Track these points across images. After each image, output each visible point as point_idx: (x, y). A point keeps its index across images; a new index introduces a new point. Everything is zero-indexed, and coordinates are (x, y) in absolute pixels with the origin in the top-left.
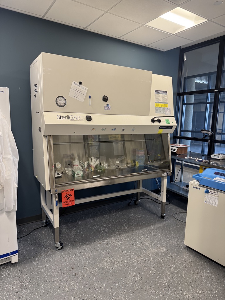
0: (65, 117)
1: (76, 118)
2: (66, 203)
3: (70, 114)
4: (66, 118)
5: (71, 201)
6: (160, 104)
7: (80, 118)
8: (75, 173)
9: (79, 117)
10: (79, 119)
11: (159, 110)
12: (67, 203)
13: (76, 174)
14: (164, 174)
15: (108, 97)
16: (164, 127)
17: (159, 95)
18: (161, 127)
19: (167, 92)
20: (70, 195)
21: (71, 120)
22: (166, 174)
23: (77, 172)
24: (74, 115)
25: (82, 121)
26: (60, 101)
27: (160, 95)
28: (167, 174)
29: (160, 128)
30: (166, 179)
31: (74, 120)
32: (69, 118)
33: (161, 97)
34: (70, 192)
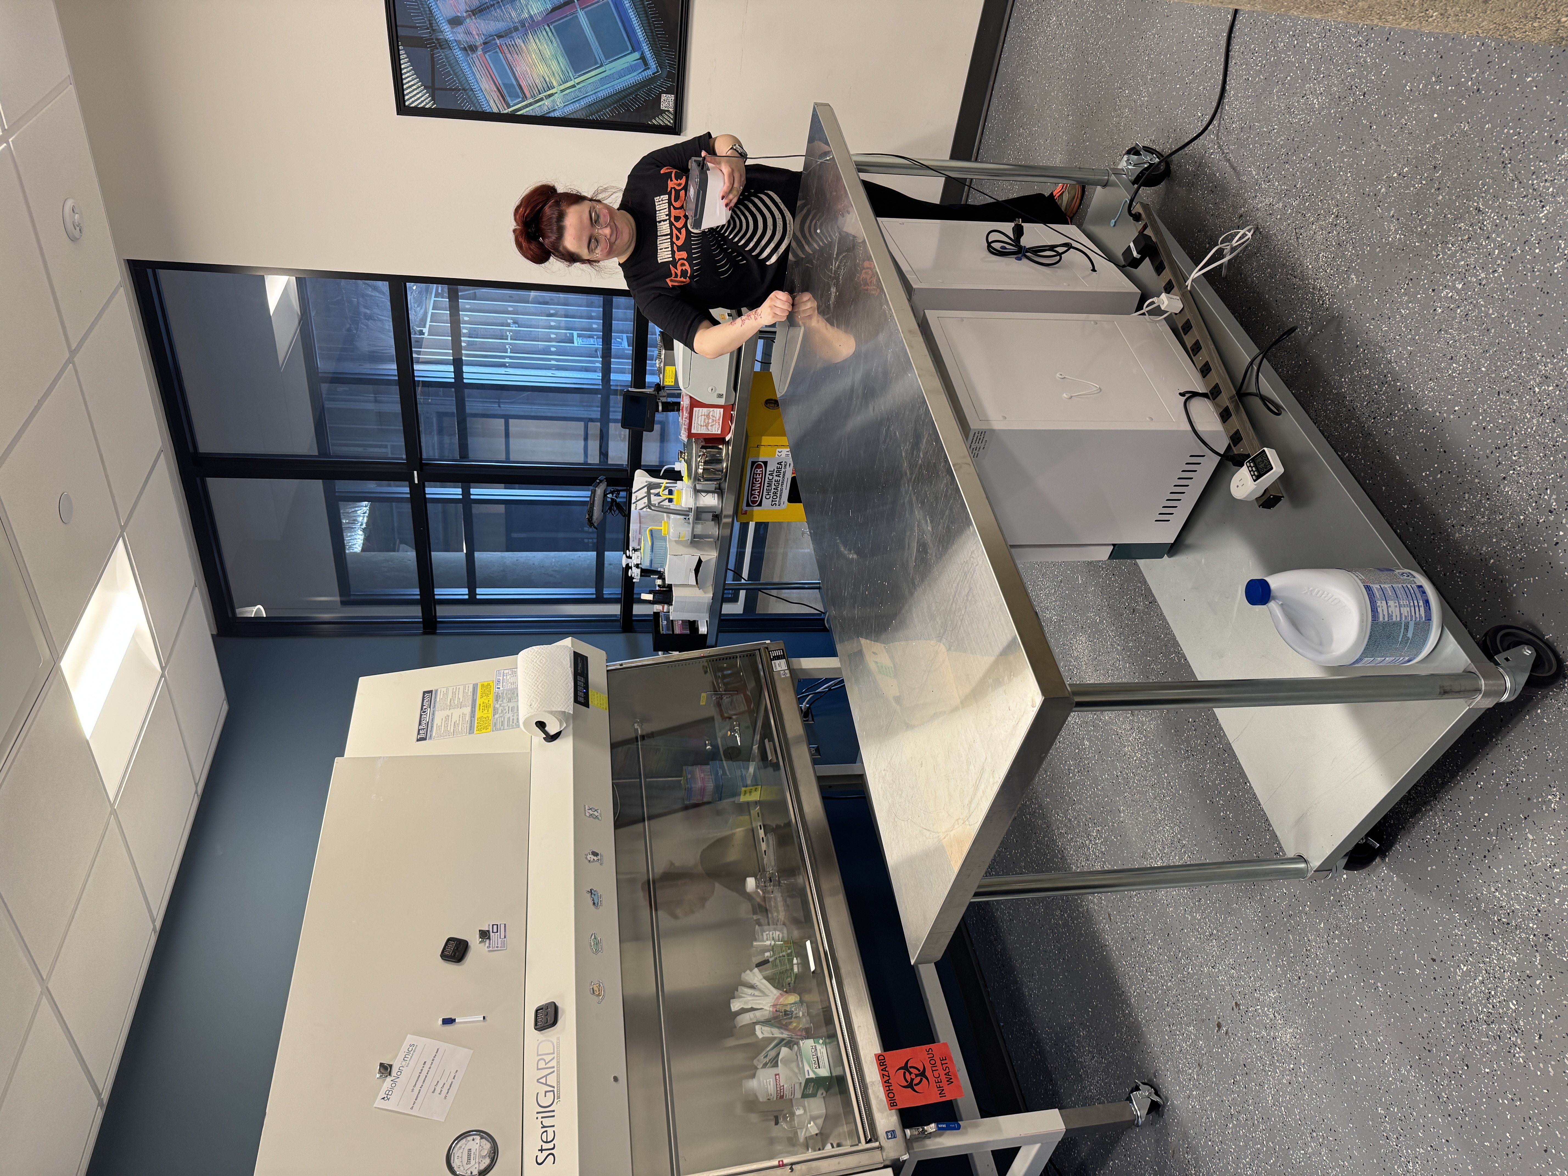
0: (544, 1127)
1: (546, 1076)
2: (944, 1083)
3: (531, 1108)
4: (547, 1122)
5: (931, 1059)
6: (478, 714)
7: (548, 1058)
8: (812, 1075)
9: (542, 1064)
10: (554, 1063)
11: (507, 716)
12: (943, 1078)
13: (817, 1071)
14: (779, 669)
15: (449, 940)
16: (579, 688)
17: (437, 721)
18: (582, 700)
19: (425, 693)
20: (905, 1068)
21: (557, 1097)
22: (777, 662)
23: (807, 1068)
24: (532, 1088)
25: (558, 1047)
26: (469, 1159)
27: (439, 717)
28: (778, 658)
29: (586, 704)
30: (800, 663)
31: (558, 1082)
32: (547, 1111)
33: (448, 712)
34: (892, 1071)
